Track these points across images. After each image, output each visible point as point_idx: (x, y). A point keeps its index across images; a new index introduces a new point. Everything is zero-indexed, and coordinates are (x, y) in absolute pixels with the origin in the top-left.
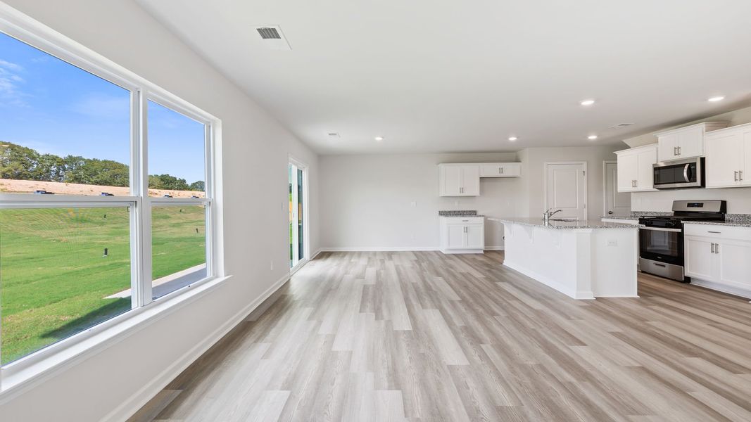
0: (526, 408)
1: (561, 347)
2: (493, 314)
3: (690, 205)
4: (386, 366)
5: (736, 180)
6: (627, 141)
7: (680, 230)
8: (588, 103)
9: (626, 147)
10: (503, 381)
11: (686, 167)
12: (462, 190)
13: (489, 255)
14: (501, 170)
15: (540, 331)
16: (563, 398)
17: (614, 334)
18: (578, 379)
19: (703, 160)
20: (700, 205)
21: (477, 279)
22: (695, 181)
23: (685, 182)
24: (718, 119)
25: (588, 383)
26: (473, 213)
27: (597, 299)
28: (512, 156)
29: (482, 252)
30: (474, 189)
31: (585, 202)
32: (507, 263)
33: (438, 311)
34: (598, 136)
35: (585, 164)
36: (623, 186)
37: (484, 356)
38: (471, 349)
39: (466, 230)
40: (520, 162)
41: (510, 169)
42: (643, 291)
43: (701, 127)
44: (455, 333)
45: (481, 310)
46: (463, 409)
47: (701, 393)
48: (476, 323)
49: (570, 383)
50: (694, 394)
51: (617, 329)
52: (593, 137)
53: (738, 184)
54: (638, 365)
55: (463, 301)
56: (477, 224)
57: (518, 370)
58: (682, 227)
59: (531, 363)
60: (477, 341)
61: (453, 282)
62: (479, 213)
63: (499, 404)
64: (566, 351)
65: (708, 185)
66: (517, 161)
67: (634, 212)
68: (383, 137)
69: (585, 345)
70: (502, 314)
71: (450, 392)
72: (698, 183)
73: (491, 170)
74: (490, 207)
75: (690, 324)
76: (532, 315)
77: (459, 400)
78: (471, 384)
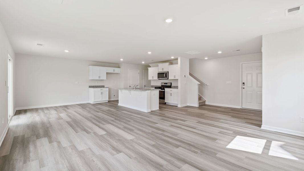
0: (158, 143)
1: (153, 125)
2: (129, 121)
3: (165, 84)
4: (109, 147)
6: (150, 65)
7: (164, 90)
8: (150, 53)
9: (150, 67)
10: (148, 138)
11: (165, 74)
12: (99, 77)
13: (110, 102)
14: (114, 70)
15: (145, 123)
16: (163, 137)
17: (161, 119)
18: (163, 132)
19: (168, 72)
20: (167, 84)
21: (114, 111)
22: (167, 77)
23: (165, 78)
24: (171, 62)
25: (165, 132)
26: (103, 87)
27: (152, 111)
28: (117, 65)
29: (107, 102)
30: (104, 77)
31: (139, 83)
32: (119, 104)
33: (110, 124)
34: (145, 62)
35: (139, 70)
36: (150, 78)
37: (137, 134)
38: (132, 133)
39: (102, 93)
40: (120, 68)
41: (117, 70)
42: (160, 108)
43: (168, 64)
44: (122, 129)
45: (124, 121)
46: (145, 150)
47: (183, 127)
48: (126, 125)
49: (162, 133)
50: (182, 128)
51: (161, 118)
52: (143, 63)
53: (174, 79)
54: (170, 125)
55: (116, 119)
56: (106, 91)
57: (148, 134)
58: (164, 89)
59: (150, 132)
60: (132, 130)
61: (106, 113)
62: (105, 87)
63: (152, 144)
64: (155, 126)
65: (169, 78)
66: (119, 67)
67: (152, 86)
68: (69, 51)
69: (157, 123)
70: (132, 121)
71: (137, 147)
72: (167, 78)
73: (110, 70)
74: (110, 84)
75: (172, 114)
76: (140, 119)
77: (142, 148)
78: (141, 142)
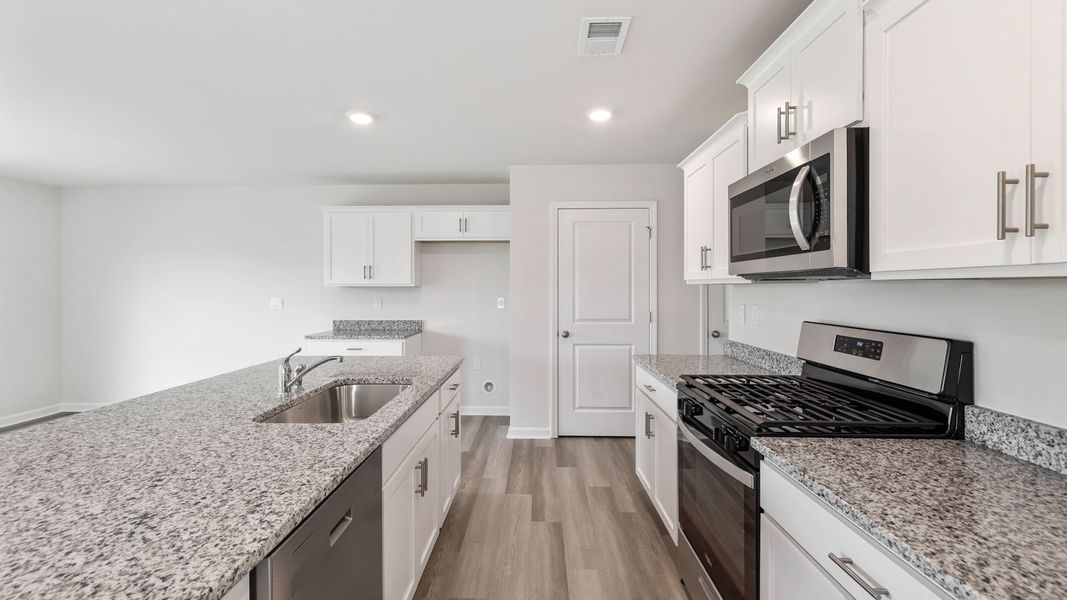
3: (844, 344)
5: (1005, 231)
11: (797, 184)
12: (369, 272)
14: (464, 225)
19: (859, 140)
22: (827, 246)
23: (797, 250)
30: (400, 269)
31: (653, 307)
35: (652, 208)
40: (507, 204)
41: (485, 222)
65: (879, 261)
66: (503, 201)
72: (839, 253)
73: (442, 222)
